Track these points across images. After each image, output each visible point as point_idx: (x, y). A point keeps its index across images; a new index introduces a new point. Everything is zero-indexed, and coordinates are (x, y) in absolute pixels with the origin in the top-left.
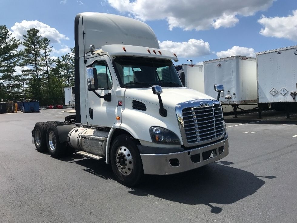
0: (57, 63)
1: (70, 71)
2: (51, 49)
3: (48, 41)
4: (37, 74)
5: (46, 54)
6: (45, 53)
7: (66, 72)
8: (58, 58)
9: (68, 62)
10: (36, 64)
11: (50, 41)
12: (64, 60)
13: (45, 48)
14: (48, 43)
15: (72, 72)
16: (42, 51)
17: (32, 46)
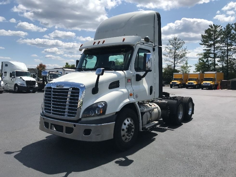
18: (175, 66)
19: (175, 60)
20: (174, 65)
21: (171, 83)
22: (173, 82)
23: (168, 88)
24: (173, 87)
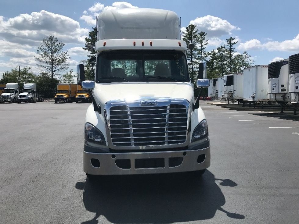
0: (211, 56)
1: (225, 62)
2: (207, 42)
3: (205, 34)
4: (192, 67)
5: (202, 48)
6: (202, 46)
7: (220, 64)
8: (213, 50)
9: (223, 53)
10: (192, 58)
11: (206, 34)
12: (219, 52)
13: (201, 42)
14: (205, 36)
15: (226, 64)
16: (198, 46)
17: (189, 41)
18: (53, 75)
19: (52, 66)
20: (52, 73)
21: (56, 96)
22: (59, 96)
23: (52, 104)
24: (58, 102)
